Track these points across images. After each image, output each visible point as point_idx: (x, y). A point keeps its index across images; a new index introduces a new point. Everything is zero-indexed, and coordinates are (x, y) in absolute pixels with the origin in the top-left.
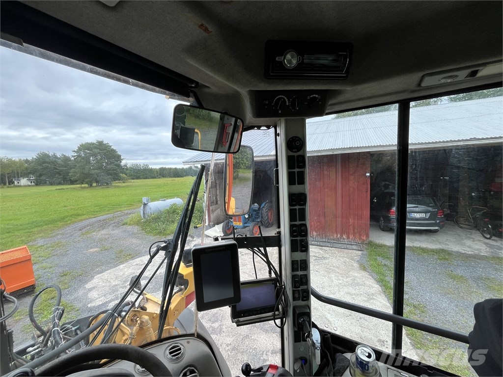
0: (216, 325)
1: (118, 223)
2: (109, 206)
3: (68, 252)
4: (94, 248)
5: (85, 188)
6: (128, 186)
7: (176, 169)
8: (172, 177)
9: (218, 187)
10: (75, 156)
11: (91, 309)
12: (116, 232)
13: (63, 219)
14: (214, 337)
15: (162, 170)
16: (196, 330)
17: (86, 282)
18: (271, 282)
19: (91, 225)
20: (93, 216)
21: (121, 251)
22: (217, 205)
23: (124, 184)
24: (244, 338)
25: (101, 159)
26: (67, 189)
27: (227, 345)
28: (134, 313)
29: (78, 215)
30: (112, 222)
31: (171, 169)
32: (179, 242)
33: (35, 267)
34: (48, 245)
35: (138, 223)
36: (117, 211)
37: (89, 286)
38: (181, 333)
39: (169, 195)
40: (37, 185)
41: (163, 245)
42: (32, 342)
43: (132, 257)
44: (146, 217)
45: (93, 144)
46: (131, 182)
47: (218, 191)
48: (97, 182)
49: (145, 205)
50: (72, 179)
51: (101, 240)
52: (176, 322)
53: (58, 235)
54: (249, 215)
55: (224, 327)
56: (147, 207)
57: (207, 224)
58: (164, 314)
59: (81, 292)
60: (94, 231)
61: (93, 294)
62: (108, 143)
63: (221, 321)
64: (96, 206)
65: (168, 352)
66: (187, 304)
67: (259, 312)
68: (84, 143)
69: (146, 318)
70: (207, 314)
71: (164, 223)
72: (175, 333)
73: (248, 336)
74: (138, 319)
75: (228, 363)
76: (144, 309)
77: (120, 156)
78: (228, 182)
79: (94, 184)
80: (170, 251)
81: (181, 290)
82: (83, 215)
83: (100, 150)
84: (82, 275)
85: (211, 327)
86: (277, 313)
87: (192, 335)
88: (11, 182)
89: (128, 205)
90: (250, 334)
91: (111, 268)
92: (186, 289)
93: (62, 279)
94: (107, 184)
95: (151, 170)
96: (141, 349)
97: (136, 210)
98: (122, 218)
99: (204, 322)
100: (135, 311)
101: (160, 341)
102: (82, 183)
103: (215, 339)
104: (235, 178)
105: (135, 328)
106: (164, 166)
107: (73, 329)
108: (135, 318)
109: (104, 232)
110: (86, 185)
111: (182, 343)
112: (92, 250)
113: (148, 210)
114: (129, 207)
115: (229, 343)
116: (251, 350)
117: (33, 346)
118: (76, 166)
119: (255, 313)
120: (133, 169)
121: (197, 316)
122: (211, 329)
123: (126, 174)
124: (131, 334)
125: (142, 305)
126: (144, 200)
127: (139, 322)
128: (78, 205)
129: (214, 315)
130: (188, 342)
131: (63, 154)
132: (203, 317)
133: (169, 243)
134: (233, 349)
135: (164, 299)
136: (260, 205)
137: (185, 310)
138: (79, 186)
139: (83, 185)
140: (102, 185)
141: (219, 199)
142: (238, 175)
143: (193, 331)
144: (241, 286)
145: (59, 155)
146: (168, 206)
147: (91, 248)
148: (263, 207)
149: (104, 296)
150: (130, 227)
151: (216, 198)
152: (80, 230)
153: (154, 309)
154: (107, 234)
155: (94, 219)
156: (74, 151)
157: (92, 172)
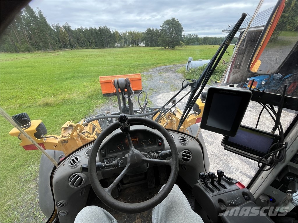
0: (210, 140)
1: (174, 71)
2: (172, 61)
3: (153, 80)
4: (162, 81)
5: (163, 49)
6: (183, 49)
7: (215, 38)
8: (210, 45)
9: (245, 55)
10: (161, 30)
11: (157, 106)
12: (173, 75)
13: (153, 64)
14: (206, 144)
15: (206, 38)
16: (197, 137)
17: (158, 95)
18: (272, 137)
19: (163, 69)
20: (164, 65)
21: (173, 86)
22: (239, 69)
23: (181, 48)
24: (224, 154)
25: (172, 31)
26: (156, 49)
27: (213, 152)
28: (170, 114)
29: (159, 64)
30: (171, 70)
31: (211, 38)
32: (202, 84)
33: (142, 83)
34: (147, 75)
35: (183, 73)
36: (175, 64)
37: (158, 97)
38: (189, 134)
39: (205, 57)
40: (146, 46)
41: (191, 82)
42: (139, 110)
43: (177, 90)
44: (188, 69)
45: (170, 20)
46: (185, 47)
47: (244, 58)
48: (169, 46)
49: (189, 62)
50: (158, 43)
51: (166, 78)
52: (188, 128)
53: (150, 71)
54: (266, 82)
55: (214, 143)
56: (190, 64)
57: (225, 82)
58: (182, 121)
59: (155, 99)
60: (163, 73)
61: (159, 101)
62: (177, 20)
63: (213, 139)
64: (166, 60)
65: (180, 138)
66: (197, 122)
67: (247, 151)
68: (166, 20)
69: (174, 119)
70: (206, 132)
71: (197, 75)
72: (186, 132)
73: (228, 155)
74: (171, 117)
75: (210, 160)
76: (175, 114)
77: (182, 28)
78: (262, 43)
79: (167, 47)
80: (194, 88)
81: (195, 114)
82: (160, 64)
83: (173, 24)
84: (156, 91)
85: (206, 139)
86: (264, 159)
87: (194, 138)
88: (138, 45)
89: (180, 61)
90: (230, 155)
91: (167, 92)
92: (198, 114)
93: (150, 91)
94: (173, 47)
95: (199, 39)
96: (166, 130)
97: (184, 65)
98: (176, 68)
99: (203, 135)
100: (170, 113)
101: (178, 131)
102: (162, 47)
103: (207, 146)
104: (271, 41)
105: (169, 121)
106: (207, 36)
107: (149, 111)
108: (170, 116)
109: (167, 74)
110: (164, 48)
111: (188, 139)
112: (161, 82)
113: (190, 66)
114: (181, 62)
115: (214, 152)
116: (226, 163)
117: (139, 111)
118: (161, 36)
119: (242, 149)
120: (188, 38)
121: (200, 130)
122: (206, 140)
123: (183, 42)
124: (167, 122)
125: (174, 112)
126: (189, 59)
127: (171, 119)
128: (159, 58)
129: (210, 135)
130: (191, 140)
132: (203, 133)
133: (195, 82)
134: (215, 156)
135: (184, 113)
136: (284, 76)
137: (195, 124)
138: (160, 48)
139: (162, 48)
140: (170, 48)
141: (242, 65)
142: (277, 38)
143: (195, 136)
144: (239, 127)
145: (155, 29)
146: (202, 65)
147: (161, 81)
148: (287, 78)
149: (163, 103)
150: (179, 74)
151: (240, 64)
152: (158, 71)
153: (179, 116)
154: (168, 76)
155: (164, 67)
156: (161, 26)
157: (167, 39)
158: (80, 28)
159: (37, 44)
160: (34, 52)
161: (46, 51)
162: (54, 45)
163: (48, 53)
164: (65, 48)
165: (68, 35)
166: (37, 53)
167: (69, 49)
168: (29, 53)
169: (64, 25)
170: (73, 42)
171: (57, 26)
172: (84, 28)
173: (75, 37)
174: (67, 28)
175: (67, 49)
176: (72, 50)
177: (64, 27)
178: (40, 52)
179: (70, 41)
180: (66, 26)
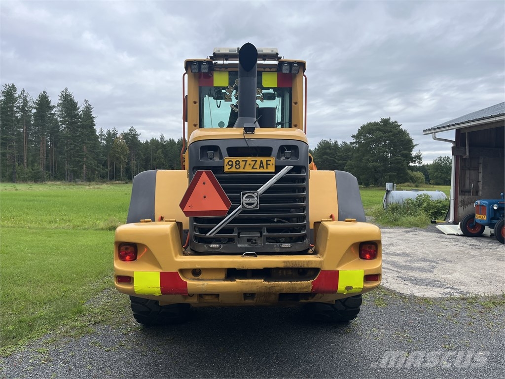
10: (353, 143)
45: (376, 124)
57: (451, 221)
62: (396, 122)
68: (366, 124)
77: (411, 141)
83: (385, 132)
126: (388, 187)
131: (344, 142)
141: (480, 188)
145: (340, 143)
156: (353, 136)
157: (370, 165)
158: (159, 139)
159: (55, 168)
160: (46, 182)
161: (72, 182)
162: (93, 171)
163: (77, 186)
164: (113, 178)
165: (128, 152)
166: (53, 185)
167: (120, 182)
168: (36, 184)
169: (127, 131)
170: (135, 167)
171: (109, 134)
172: (167, 138)
173: (142, 156)
174: (131, 138)
175: (117, 182)
176: (127, 183)
177: (125, 136)
178: (58, 183)
179: (127, 163)
180: (129, 134)
